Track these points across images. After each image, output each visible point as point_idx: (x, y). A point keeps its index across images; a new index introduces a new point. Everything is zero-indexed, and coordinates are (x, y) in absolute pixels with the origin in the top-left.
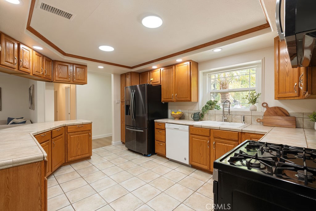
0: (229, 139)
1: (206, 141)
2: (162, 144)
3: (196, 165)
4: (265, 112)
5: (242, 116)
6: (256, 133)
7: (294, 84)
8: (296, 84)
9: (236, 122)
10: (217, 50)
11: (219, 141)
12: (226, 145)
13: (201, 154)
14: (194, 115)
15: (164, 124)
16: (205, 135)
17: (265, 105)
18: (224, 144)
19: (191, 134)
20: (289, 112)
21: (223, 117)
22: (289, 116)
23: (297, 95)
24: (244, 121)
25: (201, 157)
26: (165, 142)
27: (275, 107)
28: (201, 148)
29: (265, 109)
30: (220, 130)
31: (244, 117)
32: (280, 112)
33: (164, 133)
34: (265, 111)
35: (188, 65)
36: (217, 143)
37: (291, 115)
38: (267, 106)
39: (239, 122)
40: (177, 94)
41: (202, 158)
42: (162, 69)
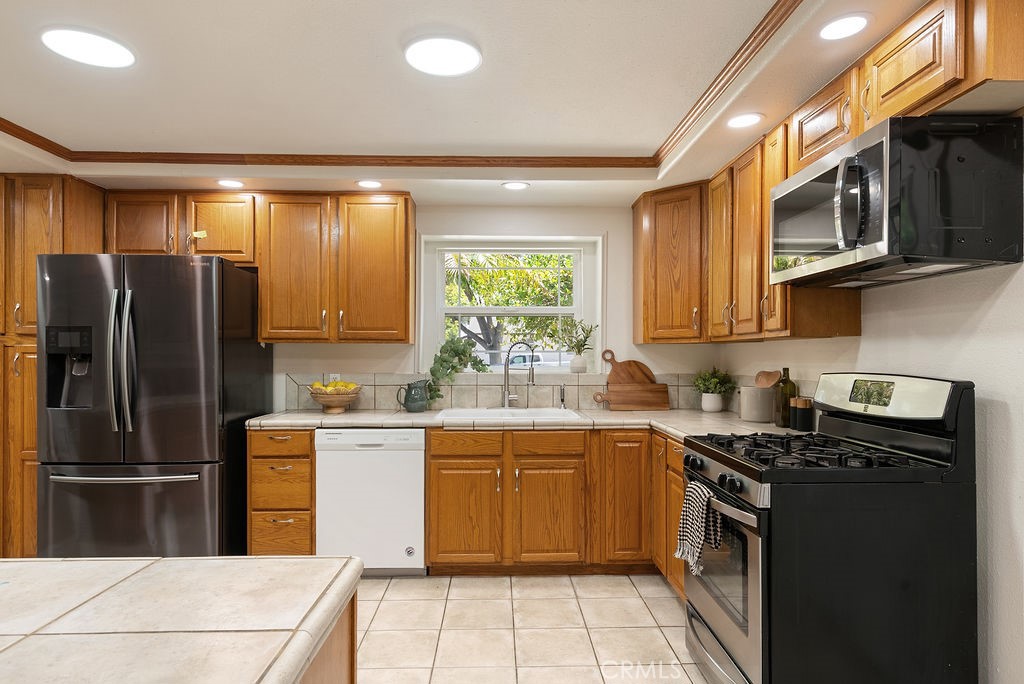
0: (562, 452)
1: (489, 472)
2: (291, 521)
3: (455, 560)
4: (610, 375)
5: (556, 388)
6: (625, 427)
7: (691, 311)
8: (695, 310)
9: (540, 407)
10: (516, 185)
11: (530, 464)
12: (551, 472)
13: (471, 518)
14: (409, 391)
15: (310, 433)
16: (489, 453)
17: (608, 356)
18: (546, 472)
19: (431, 456)
20: (655, 373)
21: (506, 392)
22: (653, 381)
23: (697, 334)
24: (562, 400)
25: (474, 528)
26: (310, 508)
27: (629, 361)
28: (472, 497)
29: (608, 369)
30: (533, 430)
31: (562, 392)
32: (639, 375)
33: (306, 469)
34: (608, 373)
35: (395, 209)
36: (526, 472)
37: (659, 380)
38: (612, 361)
39: (547, 406)
40: (347, 313)
41: (476, 531)
42: (260, 199)
